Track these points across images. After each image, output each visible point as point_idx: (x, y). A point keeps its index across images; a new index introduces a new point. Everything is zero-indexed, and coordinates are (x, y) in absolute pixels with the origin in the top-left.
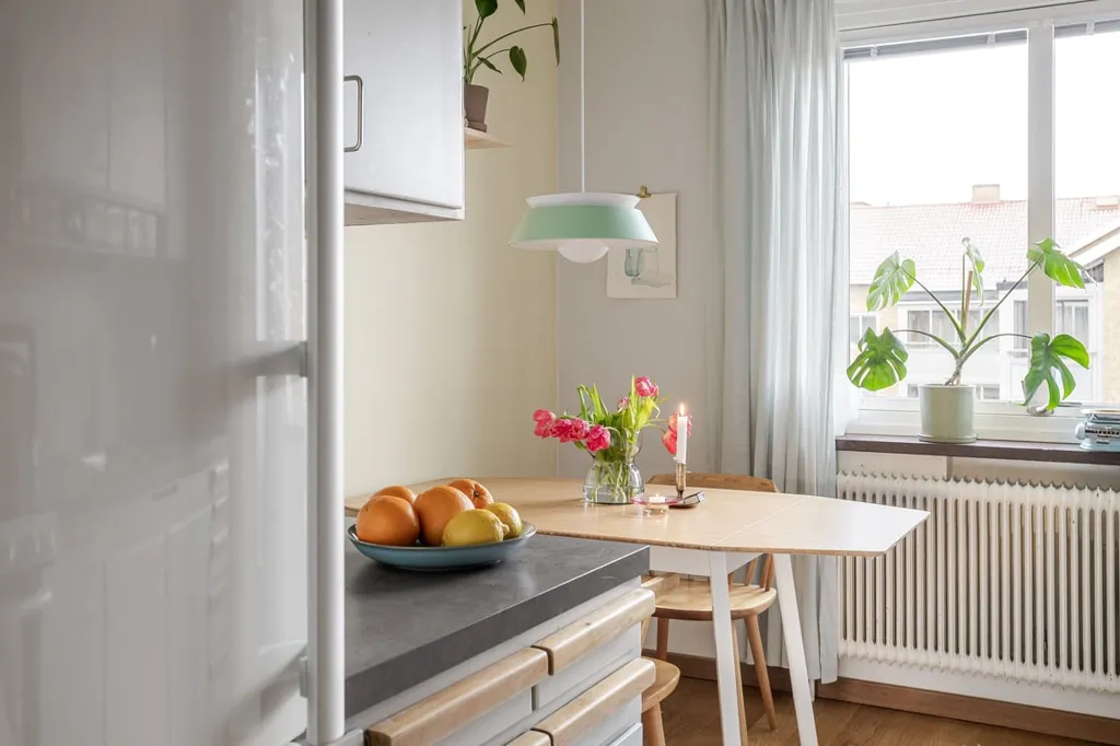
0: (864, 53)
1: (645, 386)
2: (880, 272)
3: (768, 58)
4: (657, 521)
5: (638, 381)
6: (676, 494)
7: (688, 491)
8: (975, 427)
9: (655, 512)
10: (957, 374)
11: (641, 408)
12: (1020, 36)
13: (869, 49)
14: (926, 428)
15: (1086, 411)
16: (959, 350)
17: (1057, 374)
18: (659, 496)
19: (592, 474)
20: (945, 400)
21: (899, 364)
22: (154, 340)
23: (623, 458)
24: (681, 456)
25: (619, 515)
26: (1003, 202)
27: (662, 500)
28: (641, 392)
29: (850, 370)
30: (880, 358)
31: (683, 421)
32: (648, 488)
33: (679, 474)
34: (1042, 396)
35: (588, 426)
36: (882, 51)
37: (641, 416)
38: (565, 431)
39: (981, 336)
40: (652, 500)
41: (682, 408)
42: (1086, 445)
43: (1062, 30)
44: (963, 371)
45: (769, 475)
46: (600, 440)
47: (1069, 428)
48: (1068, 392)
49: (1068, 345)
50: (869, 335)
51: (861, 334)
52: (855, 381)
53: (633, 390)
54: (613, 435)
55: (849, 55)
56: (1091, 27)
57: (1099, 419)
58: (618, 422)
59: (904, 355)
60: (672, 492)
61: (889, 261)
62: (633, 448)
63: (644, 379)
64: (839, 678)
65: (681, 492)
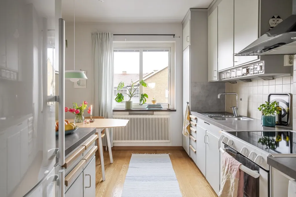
0: (117, 51)
1: (86, 103)
2: (119, 85)
3: (102, 50)
4: (88, 125)
5: (84, 102)
6: (90, 120)
7: (92, 119)
8: (133, 107)
9: (88, 123)
10: (130, 99)
11: (84, 106)
12: (139, 51)
13: (117, 50)
14: (126, 107)
15: (147, 104)
16: (130, 96)
17: (144, 99)
18: (88, 120)
19: (75, 117)
20: (129, 103)
21: (123, 98)
22: (17, 96)
23: (81, 115)
24: (91, 114)
25: (81, 124)
26: (127, 74)
27: (89, 121)
28: (85, 104)
29: (115, 99)
30: (120, 97)
31: (92, 108)
32: (85, 119)
33: (91, 117)
34: (142, 102)
35: (76, 110)
36: (119, 51)
37: (84, 107)
38: (71, 111)
39: (134, 94)
40: (87, 121)
41: (91, 106)
42: (147, 109)
43: (144, 51)
44: (131, 99)
45: (102, 116)
46: (78, 112)
47: (145, 107)
48: (145, 102)
49: (145, 95)
50: (118, 94)
51: (117, 94)
52: (116, 101)
53: (83, 103)
54: (80, 111)
55: (114, 51)
56: (147, 51)
57: (149, 105)
58: (81, 109)
59: (123, 97)
60: (90, 119)
61: (120, 83)
62: (83, 113)
63: (85, 101)
64: (113, 146)
65: (91, 120)
